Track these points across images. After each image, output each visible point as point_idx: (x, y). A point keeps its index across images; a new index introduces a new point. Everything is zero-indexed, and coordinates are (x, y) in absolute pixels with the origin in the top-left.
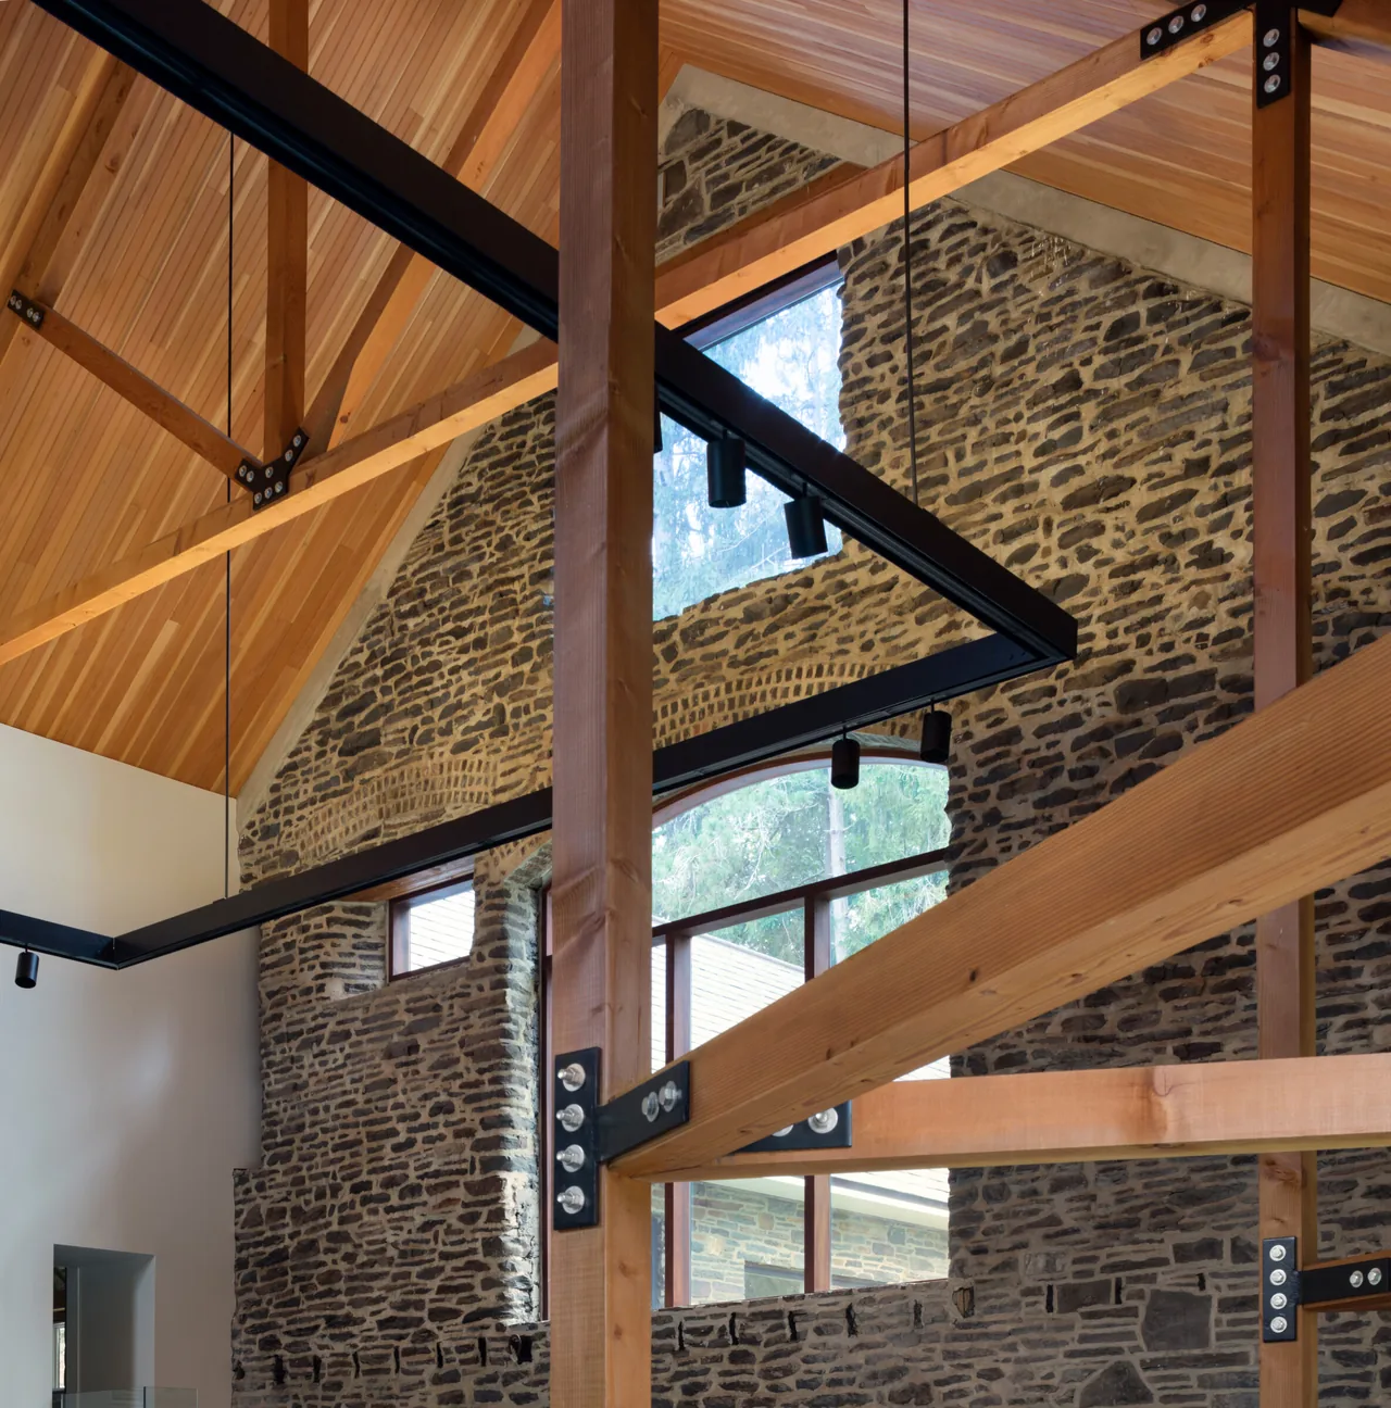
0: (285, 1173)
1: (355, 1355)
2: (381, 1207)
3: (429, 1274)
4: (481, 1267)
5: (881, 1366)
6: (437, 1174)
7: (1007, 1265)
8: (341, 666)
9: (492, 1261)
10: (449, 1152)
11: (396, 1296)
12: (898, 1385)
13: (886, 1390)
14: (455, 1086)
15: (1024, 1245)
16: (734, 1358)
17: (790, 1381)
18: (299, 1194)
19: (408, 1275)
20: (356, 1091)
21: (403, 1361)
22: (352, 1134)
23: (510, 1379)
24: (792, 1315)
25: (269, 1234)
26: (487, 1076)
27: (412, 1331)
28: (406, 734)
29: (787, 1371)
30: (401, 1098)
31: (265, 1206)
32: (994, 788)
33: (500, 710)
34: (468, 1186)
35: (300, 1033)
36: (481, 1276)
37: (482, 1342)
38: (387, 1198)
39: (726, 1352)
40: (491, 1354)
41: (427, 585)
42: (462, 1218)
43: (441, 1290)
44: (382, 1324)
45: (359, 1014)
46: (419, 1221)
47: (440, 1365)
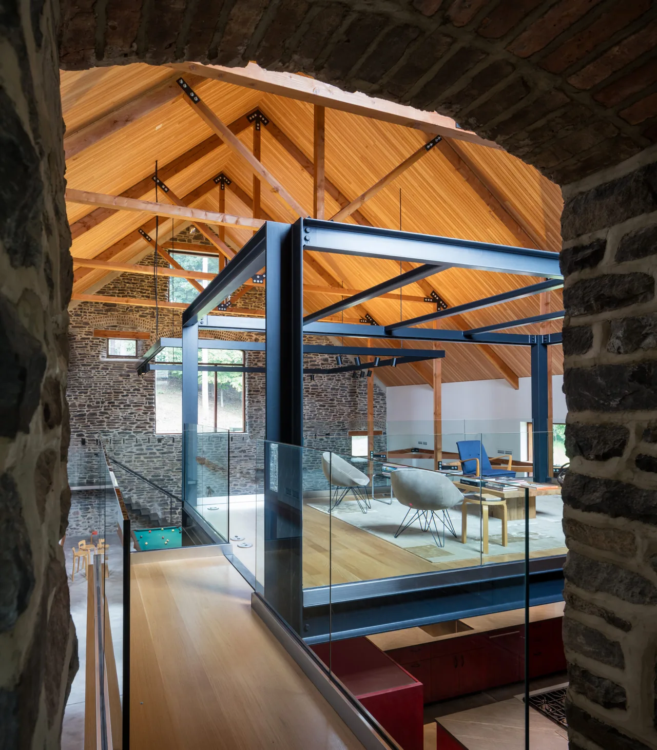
0: (85, 396)
1: (110, 440)
2: (118, 408)
3: (133, 423)
4: (148, 423)
5: (237, 447)
6: (135, 403)
7: (259, 433)
8: (105, 286)
9: (152, 423)
10: (139, 399)
11: (123, 427)
12: (240, 450)
13: (238, 450)
14: (141, 386)
15: (261, 430)
16: (208, 444)
17: (220, 448)
18: (90, 402)
19: (126, 423)
20: (110, 382)
21: (126, 442)
22: (109, 391)
23: (155, 446)
24: (221, 438)
25: (79, 410)
26: (149, 385)
27: (128, 435)
28: (126, 308)
29: (220, 447)
30: (124, 385)
31: (77, 403)
32: (256, 360)
33: (153, 313)
34: (145, 407)
35: (91, 365)
36: (149, 425)
37: (149, 438)
38: (120, 406)
39: (207, 443)
40: (150, 441)
41: (133, 279)
42: (143, 413)
43: (136, 427)
44: (119, 433)
45: (112, 365)
46: (129, 412)
47: (137, 442)
